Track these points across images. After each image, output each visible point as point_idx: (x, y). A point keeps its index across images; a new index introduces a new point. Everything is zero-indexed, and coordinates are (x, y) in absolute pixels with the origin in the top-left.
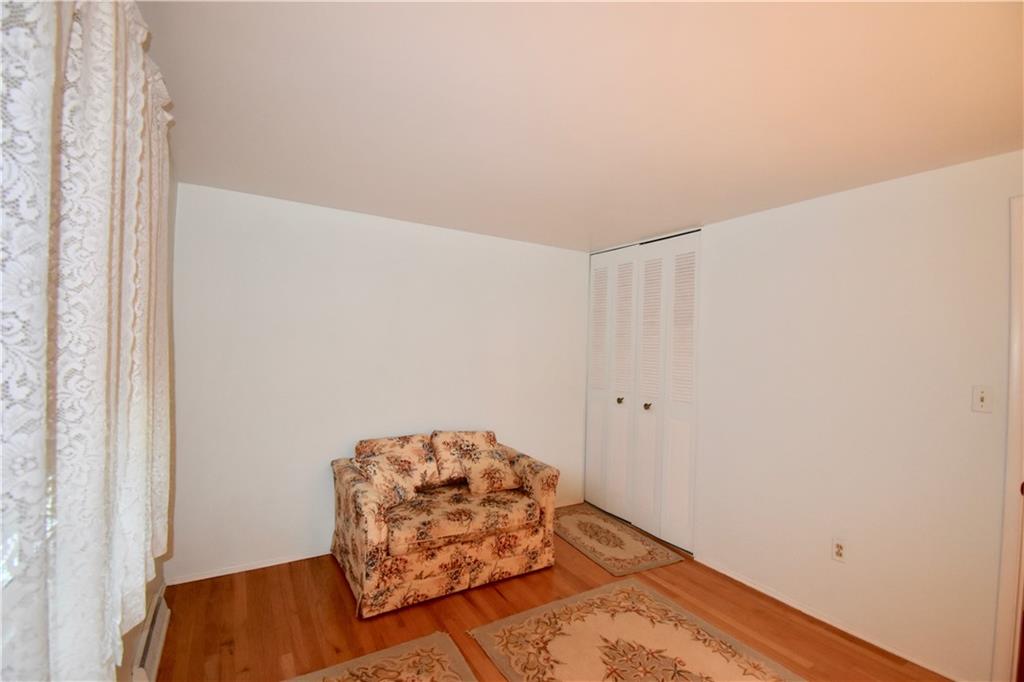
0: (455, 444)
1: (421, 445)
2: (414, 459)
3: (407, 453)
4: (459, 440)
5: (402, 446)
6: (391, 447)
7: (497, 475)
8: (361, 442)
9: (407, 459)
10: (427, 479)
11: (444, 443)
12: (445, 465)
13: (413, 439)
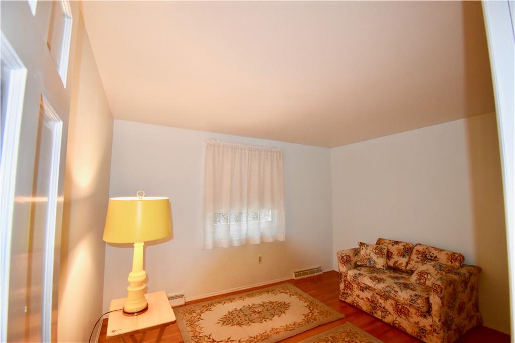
0: (423, 253)
1: (403, 247)
2: (395, 253)
3: (393, 249)
4: (427, 251)
5: (393, 245)
6: (388, 244)
7: (426, 276)
8: (379, 239)
9: (392, 252)
10: (396, 264)
11: (417, 251)
12: (411, 262)
13: (401, 244)
